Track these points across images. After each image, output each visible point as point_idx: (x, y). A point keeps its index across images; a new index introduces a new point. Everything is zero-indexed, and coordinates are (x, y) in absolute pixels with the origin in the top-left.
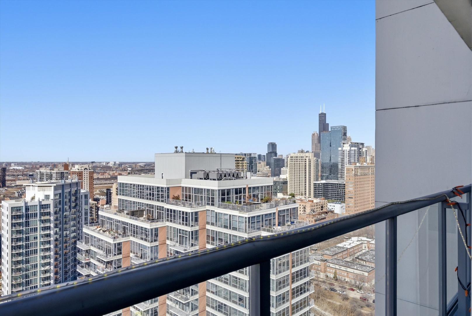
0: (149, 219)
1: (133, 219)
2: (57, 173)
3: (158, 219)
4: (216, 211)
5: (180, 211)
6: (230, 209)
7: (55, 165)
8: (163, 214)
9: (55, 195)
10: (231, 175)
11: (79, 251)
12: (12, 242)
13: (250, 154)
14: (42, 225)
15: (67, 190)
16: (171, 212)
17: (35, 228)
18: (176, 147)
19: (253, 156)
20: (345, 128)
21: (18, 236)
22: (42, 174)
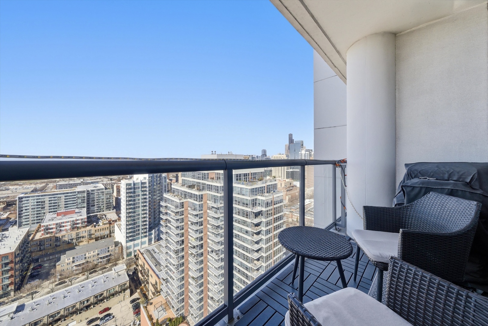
0: (198, 190)
1: (190, 189)
3: (202, 189)
5: (214, 186)
6: (241, 184)
8: (205, 187)
9: (149, 177)
11: (162, 206)
12: (126, 202)
13: (252, 156)
14: (142, 193)
16: (210, 186)
17: (138, 195)
18: (212, 152)
19: (254, 156)
20: (302, 142)
21: (130, 199)
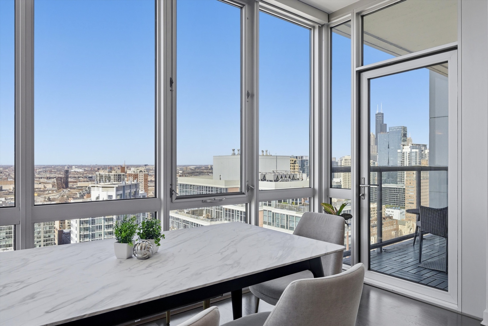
0: (208, 218)
1: (194, 218)
2: (115, 175)
3: (216, 218)
4: (273, 211)
5: (238, 211)
6: (288, 209)
7: (111, 168)
8: (221, 214)
10: (288, 176)
12: (80, 238)
13: (302, 157)
14: (106, 224)
15: (127, 192)
16: (229, 211)
17: (99, 226)
18: (234, 150)
19: (304, 158)
20: (405, 129)
21: (85, 233)
22: (101, 176)
